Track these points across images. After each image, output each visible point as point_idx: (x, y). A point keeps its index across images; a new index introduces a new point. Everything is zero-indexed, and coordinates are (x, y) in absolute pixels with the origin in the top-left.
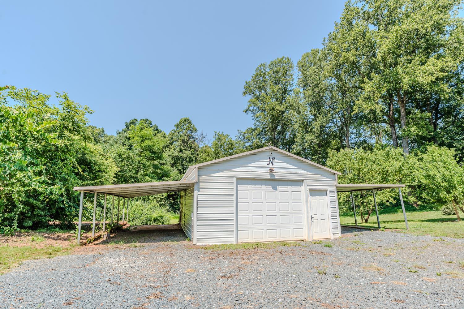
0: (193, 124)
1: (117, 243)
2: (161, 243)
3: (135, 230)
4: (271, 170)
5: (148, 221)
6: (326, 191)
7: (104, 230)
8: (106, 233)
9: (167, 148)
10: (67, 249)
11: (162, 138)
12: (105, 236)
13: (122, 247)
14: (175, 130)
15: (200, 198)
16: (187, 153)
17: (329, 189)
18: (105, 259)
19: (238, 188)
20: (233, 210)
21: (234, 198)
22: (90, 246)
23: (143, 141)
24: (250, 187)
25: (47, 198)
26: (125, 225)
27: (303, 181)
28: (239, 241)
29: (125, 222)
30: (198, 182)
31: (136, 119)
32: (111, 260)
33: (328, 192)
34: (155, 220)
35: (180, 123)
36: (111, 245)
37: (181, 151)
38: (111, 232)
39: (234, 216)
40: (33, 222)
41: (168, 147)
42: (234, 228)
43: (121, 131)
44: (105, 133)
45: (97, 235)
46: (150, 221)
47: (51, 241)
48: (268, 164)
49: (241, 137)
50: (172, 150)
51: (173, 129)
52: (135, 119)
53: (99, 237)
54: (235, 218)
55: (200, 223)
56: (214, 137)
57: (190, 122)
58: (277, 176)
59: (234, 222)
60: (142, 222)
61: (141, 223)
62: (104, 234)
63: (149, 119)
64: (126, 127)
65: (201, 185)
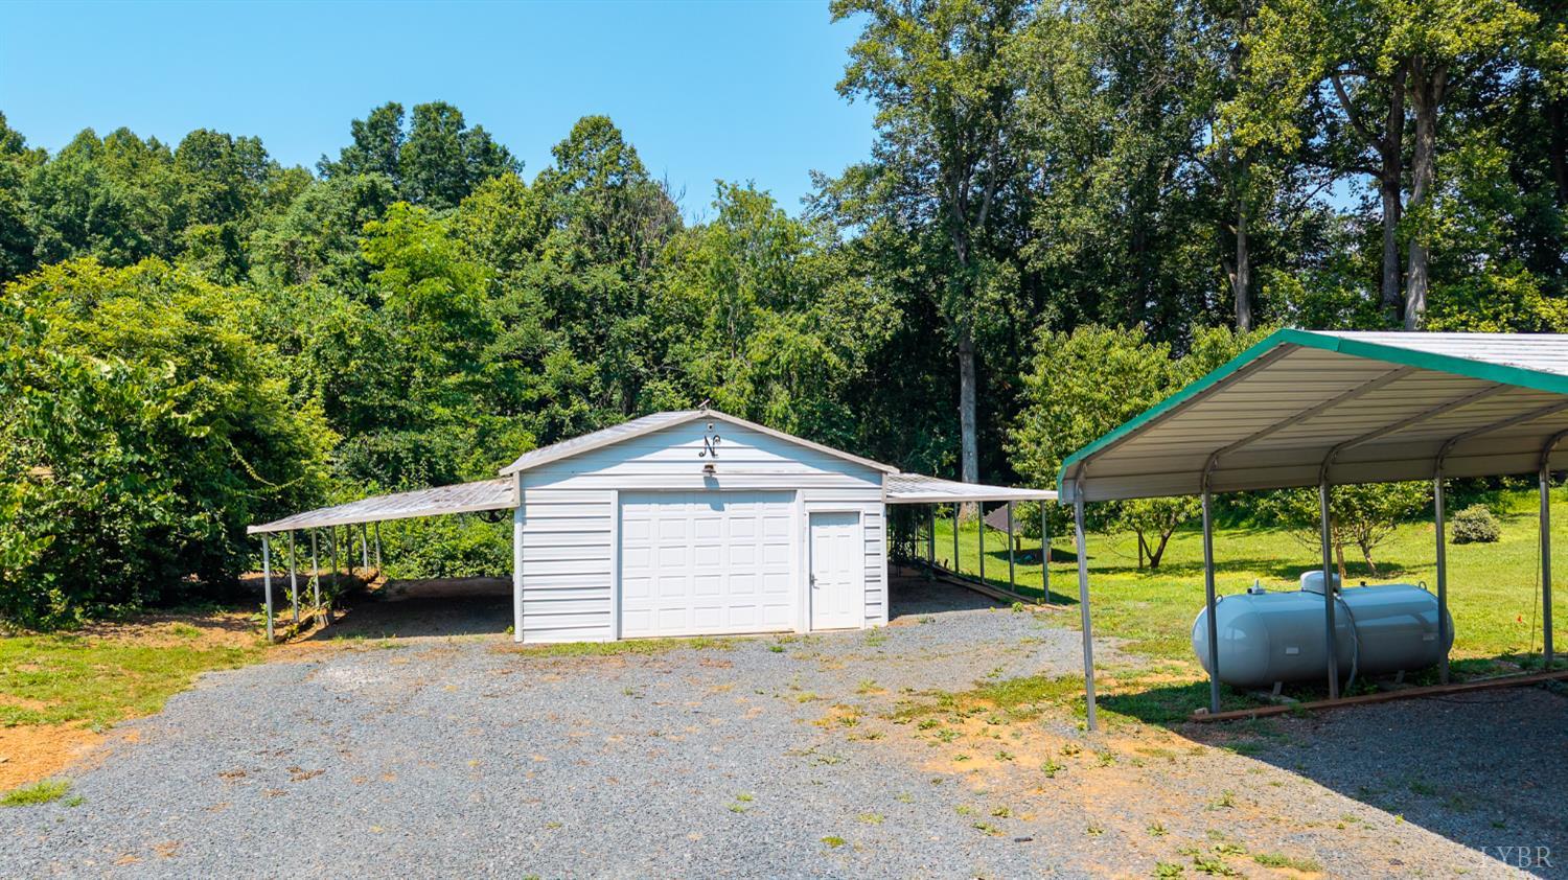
0: (628, 148)
1: (350, 636)
2: (443, 639)
3: (398, 598)
4: (710, 468)
5: (446, 558)
6: (859, 513)
7: (318, 604)
8: (325, 612)
9: (525, 251)
10: (252, 651)
11: (505, 207)
12: (321, 619)
13: (360, 647)
14: (556, 169)
15: (529, 540)
16: (604, 277)
17: (864, 508)
18: (330, 671)
19: (624, 514)
20: (611, 566)
21: (612, 538)
22: (296, 646)
23: (416, 278)
24: (654, 510)
25: (184, 538)
26: (372, 580)
27: (794, 491)
28: (625, 634)
29: (371, 571)
30: (523, 505)
31: (396, 102)
32: (339, 674)
33: (862, 516)
34: (469, 556)
35: (573, 141)
36: (339, 643)
37: (580, 263)
38: (335, 607)
39: (612, 581)
40: (161, 591)
41: (529, 244)
42: (612, 606)
43: (335, 158)
44: (269, 160)
45: (303, 618)
46: (453, 557)
47: (218, 634)
48: (702, 455)
49: (825, 200)
50: (547, 258)
51: (545, 168)
52: (391, 107)
53: (310, 622)
54: (613, 584)
55: (528, 596)
56: (714, 205)
57: (616, 137)
58: (725, 483)
59: (612, 593)
60: (429, 563)
61: (425, 567)
62: (319, 613)
63: (450, 104)
64: (358, 138)
65: (530, 511)
